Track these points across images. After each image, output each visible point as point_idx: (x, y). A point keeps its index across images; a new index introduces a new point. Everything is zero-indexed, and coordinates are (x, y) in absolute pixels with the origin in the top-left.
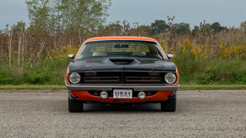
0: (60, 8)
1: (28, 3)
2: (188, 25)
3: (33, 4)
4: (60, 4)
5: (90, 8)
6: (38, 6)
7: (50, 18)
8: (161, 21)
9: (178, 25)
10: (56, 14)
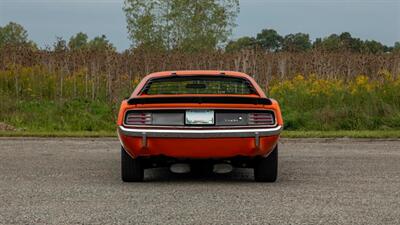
0: (169, 17)
1: (127, 10)
2: (307, 36)
3: (134, 12)
4: (170, 11)
5: (209, 16)
6: (140, 14)
7: (156, 30)
8: (271, 31)
9: (293, 37)
10: (164, 24)
